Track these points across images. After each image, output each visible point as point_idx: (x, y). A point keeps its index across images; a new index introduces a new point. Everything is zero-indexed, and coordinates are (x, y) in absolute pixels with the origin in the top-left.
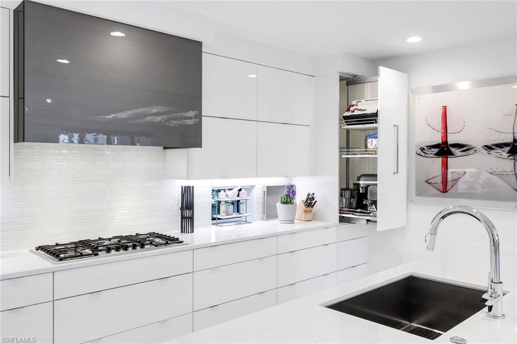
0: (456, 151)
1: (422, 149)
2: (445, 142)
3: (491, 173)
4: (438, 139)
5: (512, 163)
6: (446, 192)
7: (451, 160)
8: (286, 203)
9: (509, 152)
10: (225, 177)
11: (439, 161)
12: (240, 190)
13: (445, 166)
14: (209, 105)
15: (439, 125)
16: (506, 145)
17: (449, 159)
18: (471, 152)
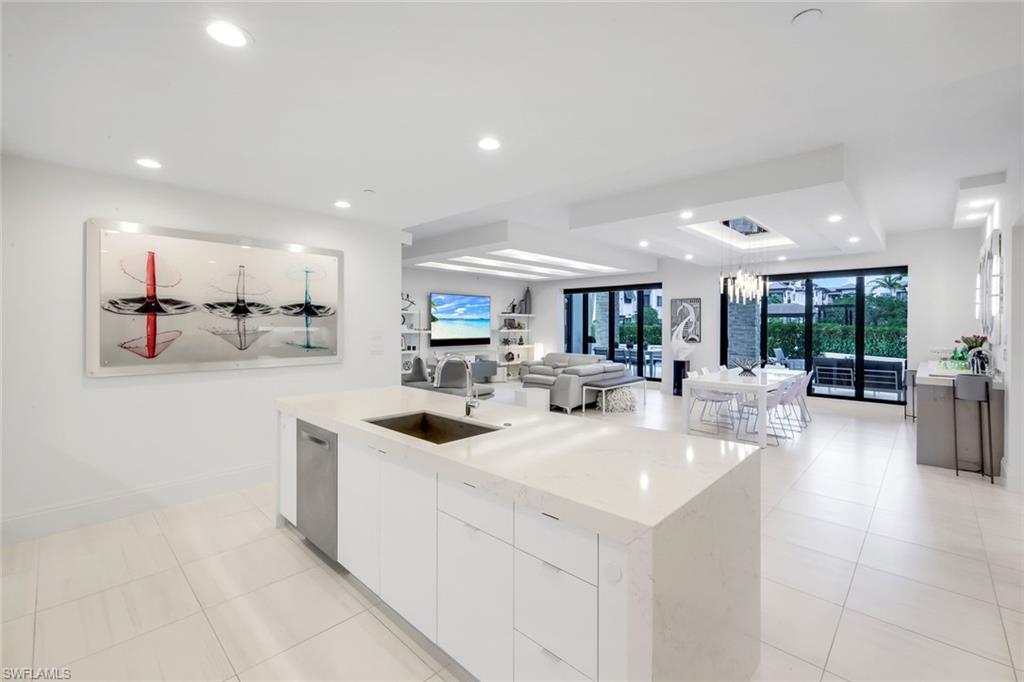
0: (169, 309)
2: (152, 297)
3: (214, 333)
4: (141, 292)
5: (236, 322)
6: (154, 356)
7: (161, 319)
9: (233, 311)
11: (143, 319)
13: (152, 324)
15: (144, 275)
16: (230, 304)
17: (158, 318)
18: (189, 309)
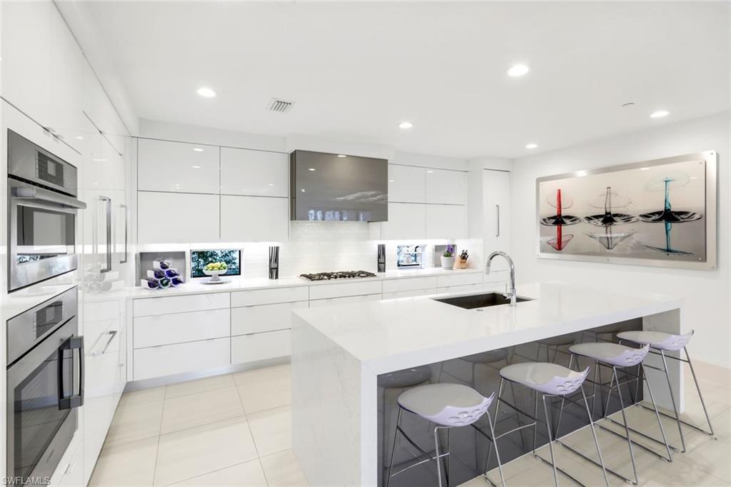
0: (567, 221)
1: (544, 220)
2: (559, 215)
3: (590, 237)
4: (555, 213)
5: (605, 229)
6: (560, 249)
7: (564, 228)
8: (447, 256)
9: (603, 221)
10: (405, 238)
11: (556, 228)
12: (417, 247)
13: (560, 231)
14: (392, 195)
15: (556, 204)
16: (601, 216)
17: (562, 227)
18: (577, 221)
